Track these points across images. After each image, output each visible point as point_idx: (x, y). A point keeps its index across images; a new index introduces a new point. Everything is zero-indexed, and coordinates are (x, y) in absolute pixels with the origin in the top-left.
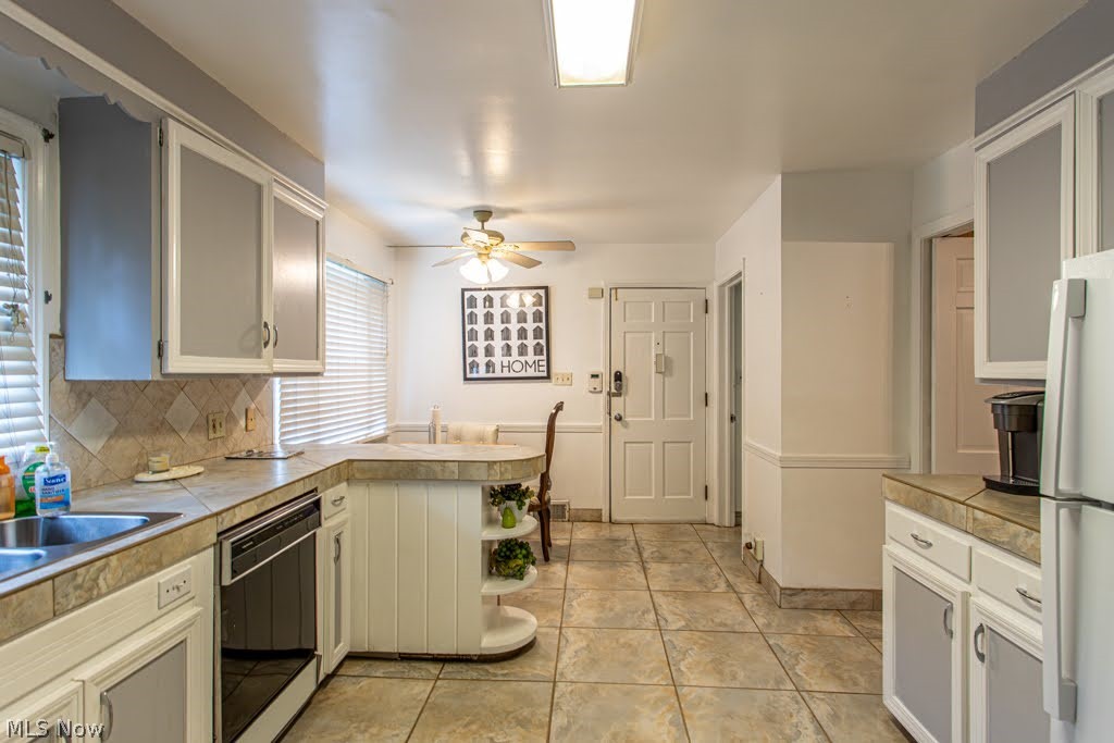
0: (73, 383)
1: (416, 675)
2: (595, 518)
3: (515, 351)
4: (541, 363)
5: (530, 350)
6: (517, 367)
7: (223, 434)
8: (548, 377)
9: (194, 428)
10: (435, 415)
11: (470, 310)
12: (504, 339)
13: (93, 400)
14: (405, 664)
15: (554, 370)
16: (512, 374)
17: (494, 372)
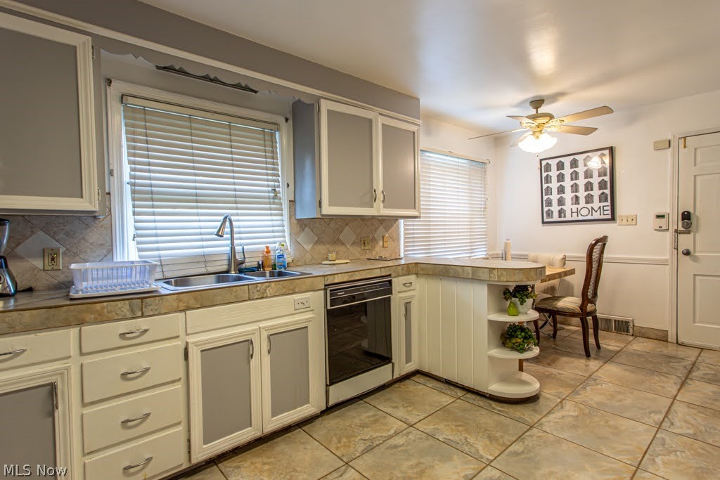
0: (299, 220)
1: (449, 393)
2: (662, 337)
3: (582, 201)
4: (605, 208)
5: (596, 199)
6: (584, 212)
7: (370, 247)
8: (613, 219)
9: (354, 244)
10: (506, 245)
11: (546, 174)
12: (572, 192)
13: (307, 228)
14: (446, 386)
15: (619, 213)
16: (580, 218)
17: (565, 217)
